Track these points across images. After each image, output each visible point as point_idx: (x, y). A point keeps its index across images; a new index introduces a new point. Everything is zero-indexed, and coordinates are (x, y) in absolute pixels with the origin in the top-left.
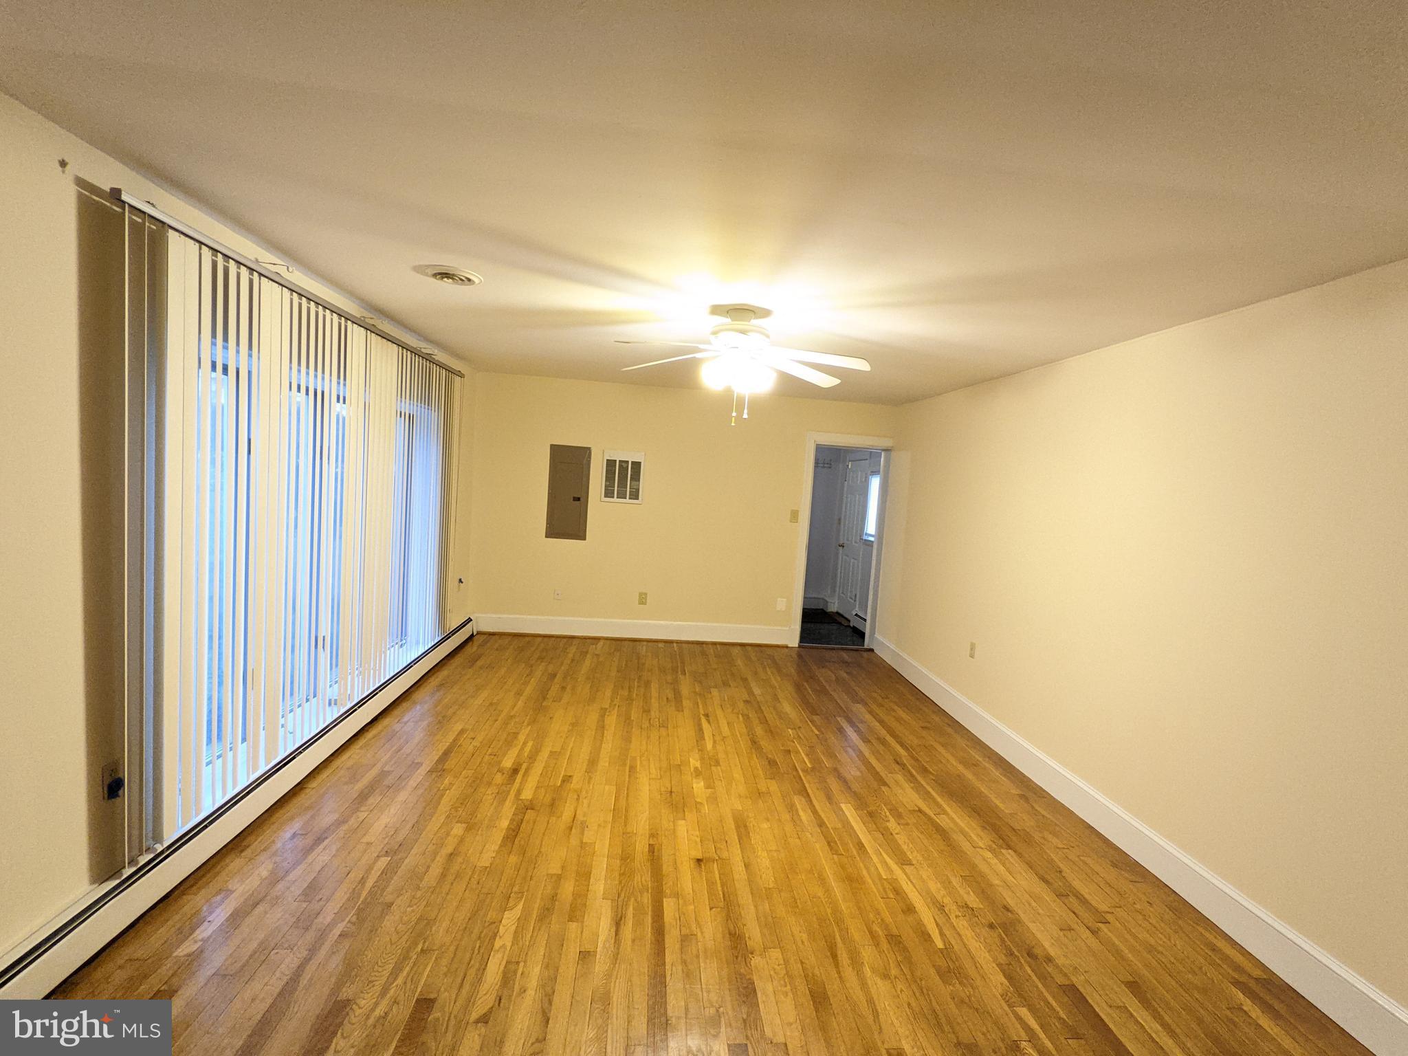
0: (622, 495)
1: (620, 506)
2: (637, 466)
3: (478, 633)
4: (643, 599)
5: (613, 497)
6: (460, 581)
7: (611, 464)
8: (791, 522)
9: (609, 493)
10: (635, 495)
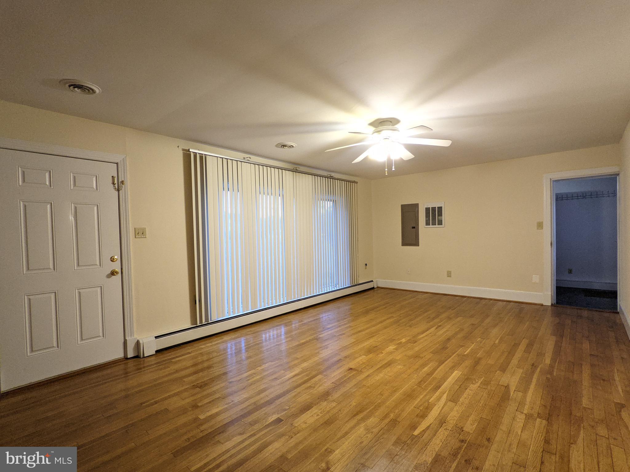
0: (434, 224)
1: (434, 229)
2: (440, 209)
3: (378, 287)
4: (449, 274)
5: (430, 225)
6: (366, 265)
7: (427, 210)
8: (538, 229)
9: (428, 223)
10: (440, 223)
